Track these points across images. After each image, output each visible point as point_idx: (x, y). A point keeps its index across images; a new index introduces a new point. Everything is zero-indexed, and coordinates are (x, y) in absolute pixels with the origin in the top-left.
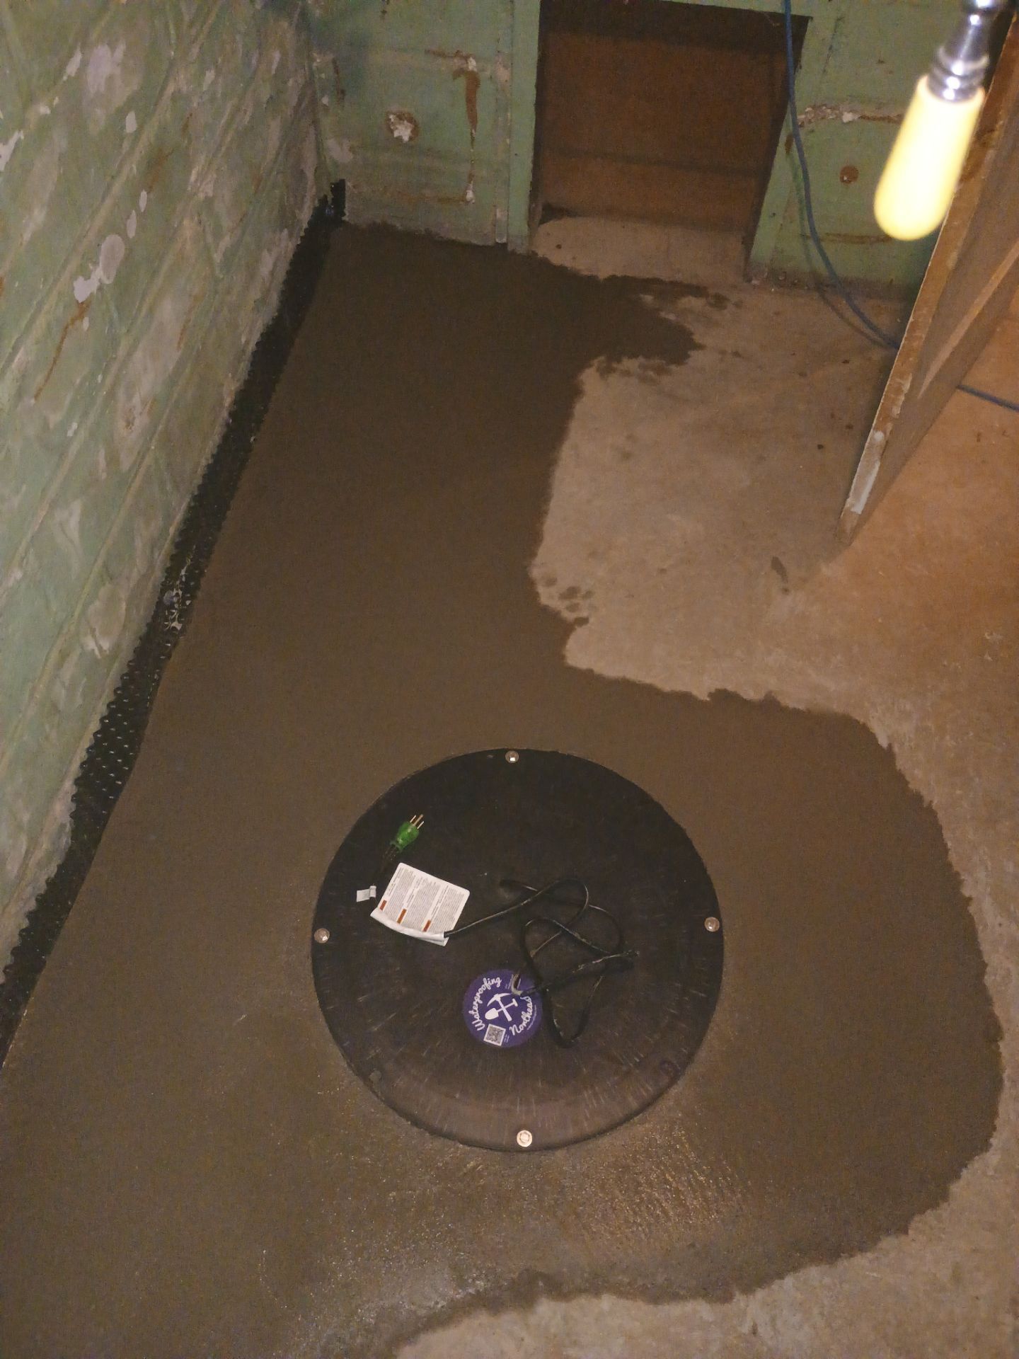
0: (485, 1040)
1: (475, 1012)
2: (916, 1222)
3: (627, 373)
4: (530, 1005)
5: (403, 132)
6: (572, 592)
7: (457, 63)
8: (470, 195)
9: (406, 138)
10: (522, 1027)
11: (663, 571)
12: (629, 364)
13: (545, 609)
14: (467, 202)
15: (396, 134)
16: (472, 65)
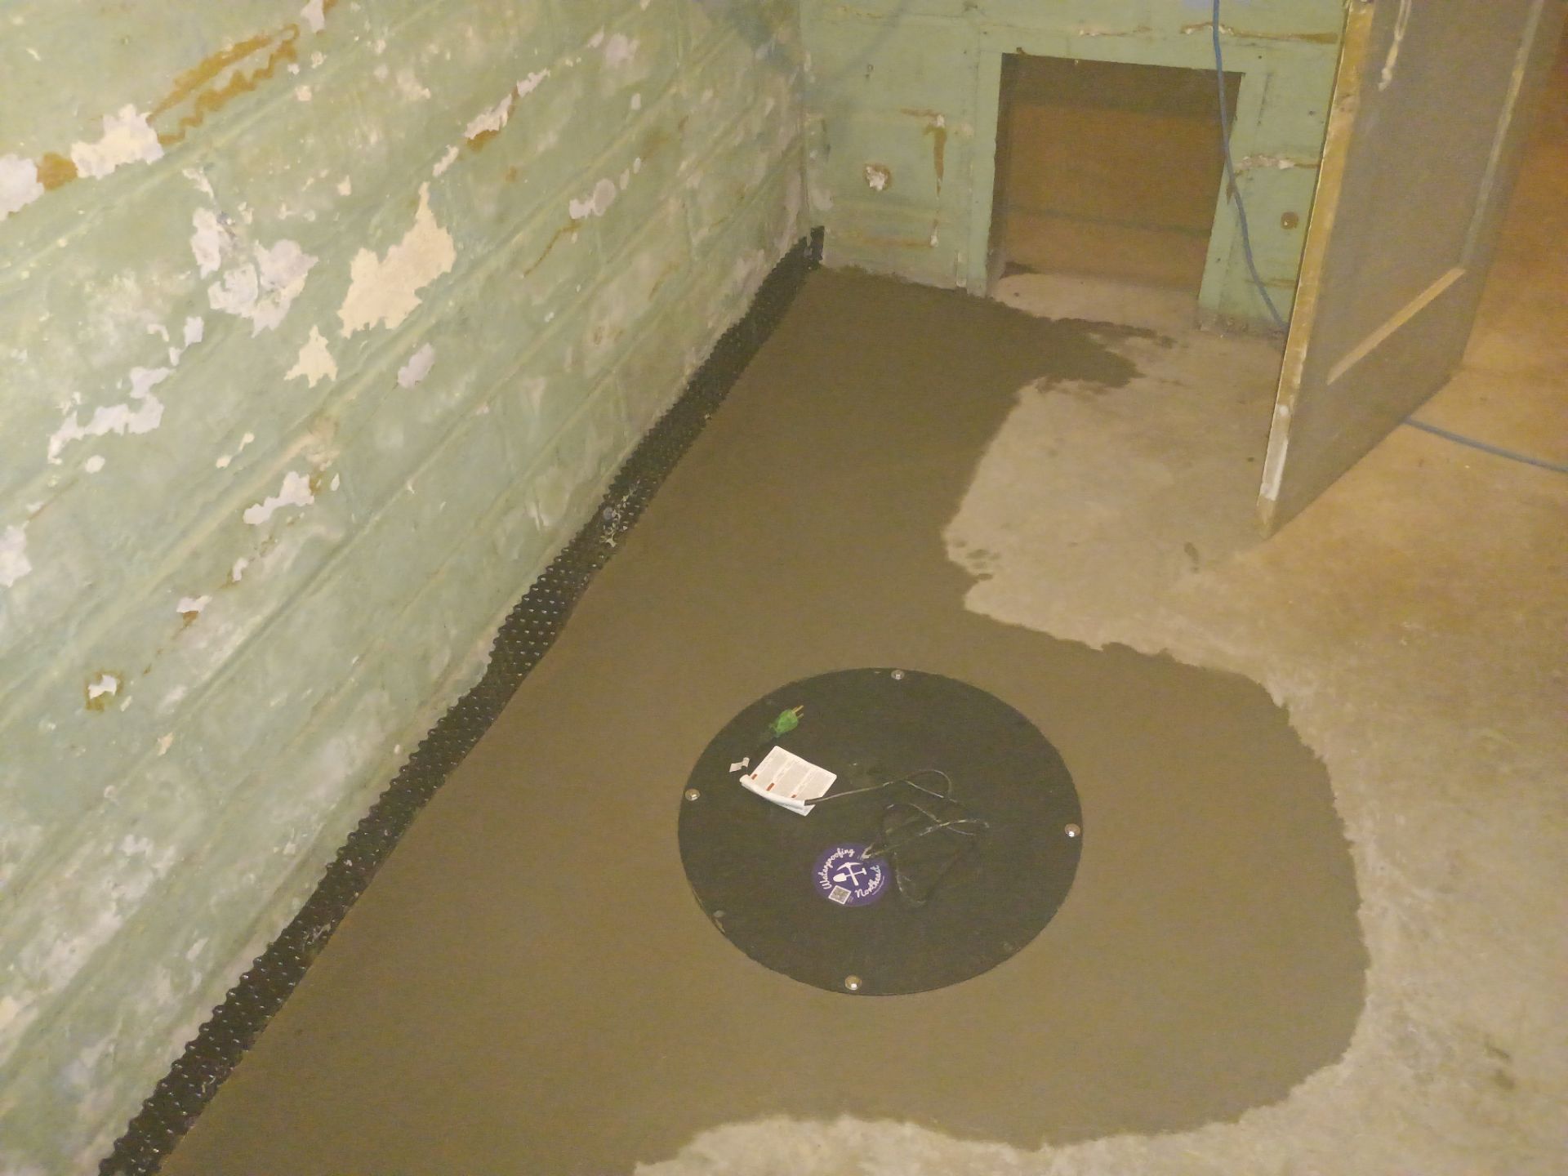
0: (830, 897)
1: (824, 874)
2: (1251, 1114)
3: (1065, 391)
4: (879, 875)
5: (878, 182)
6: (980, 553)
7: (927, 121)
8: (934, 240)
9: (880, 188)
10: (867, 892)
11: (1074, 544)
12: (1067, 384)
13: (952, 565)
14: (931, 247)
15: (871, 184)
16: (940, 122)
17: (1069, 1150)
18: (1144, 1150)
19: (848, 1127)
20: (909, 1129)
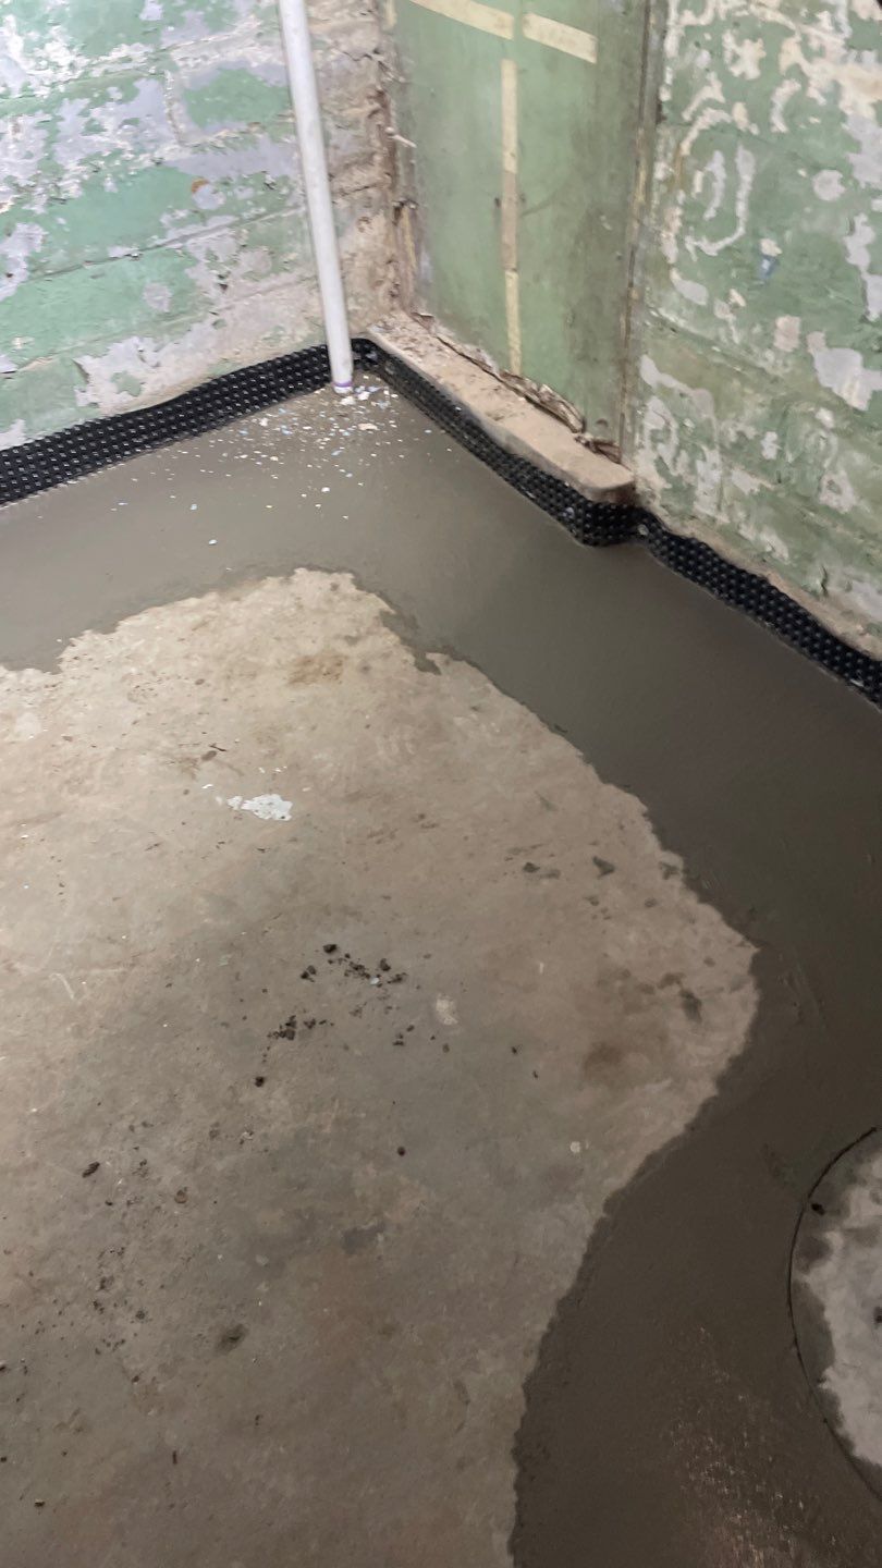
17: (589, 1230)
18: (553, 1287)
19: (706, 1089)
20: (678, 1127)
